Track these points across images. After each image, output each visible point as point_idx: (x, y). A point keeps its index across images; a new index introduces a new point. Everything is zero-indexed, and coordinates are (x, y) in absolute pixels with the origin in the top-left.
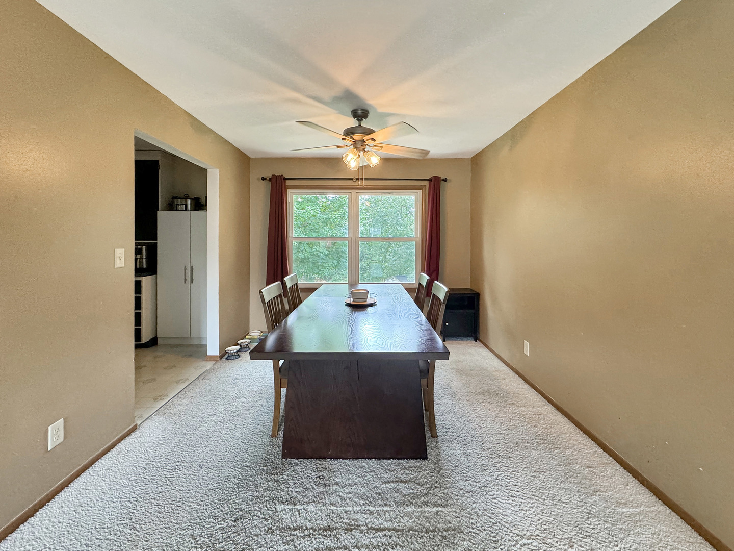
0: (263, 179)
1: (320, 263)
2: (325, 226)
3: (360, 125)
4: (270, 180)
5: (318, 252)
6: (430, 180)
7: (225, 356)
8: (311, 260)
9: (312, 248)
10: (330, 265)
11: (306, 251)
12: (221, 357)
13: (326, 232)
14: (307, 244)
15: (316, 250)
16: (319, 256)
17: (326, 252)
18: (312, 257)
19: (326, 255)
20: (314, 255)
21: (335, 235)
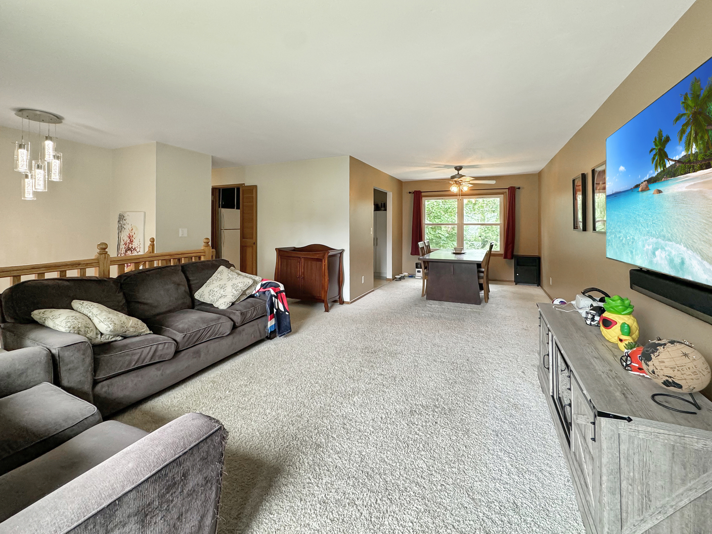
0: (410, 193)
1: (441, 244)
2: (445, 214)
3: (458, 173)
4: (413, 193)
5: (440, 235)
6: (509, 189)
7: (394, 279)
8: (434, 241)
9: (435, 231)
10: (450, 246)
11: (430, 233)
12: (393, 280)
13: (446, 219)
14: (432, 228)
15: (439, 233)
16: (440, 238)
17: (447, 235)
18: (435, 238)
19: (447, 237)
20: (437, 237)
21: (454, 221)
